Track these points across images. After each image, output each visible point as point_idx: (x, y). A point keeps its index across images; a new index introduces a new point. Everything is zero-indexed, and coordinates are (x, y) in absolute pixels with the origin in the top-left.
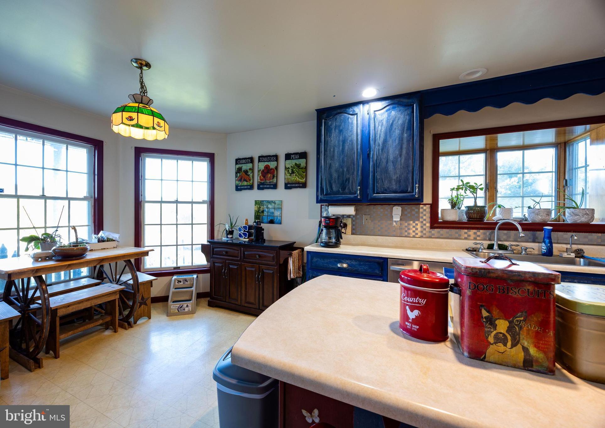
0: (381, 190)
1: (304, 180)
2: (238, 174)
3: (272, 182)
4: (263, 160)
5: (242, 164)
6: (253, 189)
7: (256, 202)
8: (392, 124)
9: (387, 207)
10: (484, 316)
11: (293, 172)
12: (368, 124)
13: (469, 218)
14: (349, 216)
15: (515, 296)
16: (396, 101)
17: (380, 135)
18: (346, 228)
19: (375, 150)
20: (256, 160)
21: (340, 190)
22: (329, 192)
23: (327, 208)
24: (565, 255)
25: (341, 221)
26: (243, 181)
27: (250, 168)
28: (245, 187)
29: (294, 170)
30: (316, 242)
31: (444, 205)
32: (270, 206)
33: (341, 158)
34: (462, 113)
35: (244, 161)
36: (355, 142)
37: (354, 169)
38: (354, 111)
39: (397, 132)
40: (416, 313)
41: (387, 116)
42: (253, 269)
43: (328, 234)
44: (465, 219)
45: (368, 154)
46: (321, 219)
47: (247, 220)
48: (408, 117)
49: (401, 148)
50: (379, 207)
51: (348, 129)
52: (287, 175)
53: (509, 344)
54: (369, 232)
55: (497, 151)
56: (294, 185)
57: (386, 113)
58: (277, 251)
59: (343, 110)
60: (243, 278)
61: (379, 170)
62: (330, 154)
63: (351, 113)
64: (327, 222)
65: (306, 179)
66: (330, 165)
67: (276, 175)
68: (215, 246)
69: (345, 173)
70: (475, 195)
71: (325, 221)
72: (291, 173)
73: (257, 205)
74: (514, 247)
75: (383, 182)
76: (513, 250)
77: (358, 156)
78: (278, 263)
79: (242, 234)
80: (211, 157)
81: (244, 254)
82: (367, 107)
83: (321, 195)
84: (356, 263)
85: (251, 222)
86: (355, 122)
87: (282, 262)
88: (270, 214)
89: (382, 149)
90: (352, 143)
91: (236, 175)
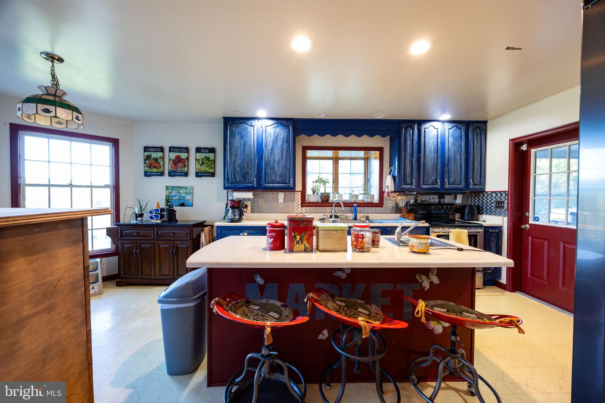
0: (270, 181)
1: (213, 170)
2: (147, 161)
3: (183, 170)
4: (174, 150)
5: (152, 152)
6: (163, 176)
7: (167, 188)
8: (277, 137)
9: (275, 193)
10: (293, 235)
11: (203, 164)
12: (261, 134)
13: (322, 200)
14: (249, 199)
15: (302, 226)
16: (279, 122)
17: (269, 143)
18: (247, 208)
19: (266, 153)
20: (167, 150)
21: (242, 180)
22: (234, 181)
23: (232, 193)
24: (362, 219)
25: (243, 204)
26: (153, 168)
27: (161, 156)
28: (155, 174)
29: (204, 161)
30: (224, 220)
31: (309, 192)
32: (181, 191)
33: (243, 157)
34: (316, 136)
35: (154, 149)
36: (252, 146)
37: (252, 165)
38: (252, 123)
39: (280, 143)
40: (272, 239)
41: (273, 131)
42: (168, 246)
43: (233, 212)
44: (320, 201)
45: (262, 156)
46: (227, 202)
47: (158, 204)
48: (286, 134)
49: (283, 154)
50: (270, 193)
51: (247, 136)
52: (197, 166)
53: (300, 244)
54: (263, 211)
55: (339, 160)
56: (203, 174)
57: (273, 129)
58: (190, 228)
59: (243, 121)
60: (157, 255)
61: (269, 167)
62: (234, 152)
63: (250, 124)
64: (232, 203)
65: (214, 170)
66: (234, 161)
67: (187, 165)
68: (123, 229)
69: (245, 168)
70: (325, 186)
71: (231, 203)
72: (202, 164)
73: (168, 190)
74: (341, 216)
75: (271, 175)
76: (341, 218)
77: (255, 156)
78: (192, 237)
79: (153, 216)
80: (115, 143)
81: (157, 233)
82: (260, 121)
83: (227, 183)
84: (253, 232)
85: (163, 205)
86: (252, 131)
87: (195, 237)
88: (182, 198)
89: (271, 154)
90: (251, 146)
91: (144, 162)
